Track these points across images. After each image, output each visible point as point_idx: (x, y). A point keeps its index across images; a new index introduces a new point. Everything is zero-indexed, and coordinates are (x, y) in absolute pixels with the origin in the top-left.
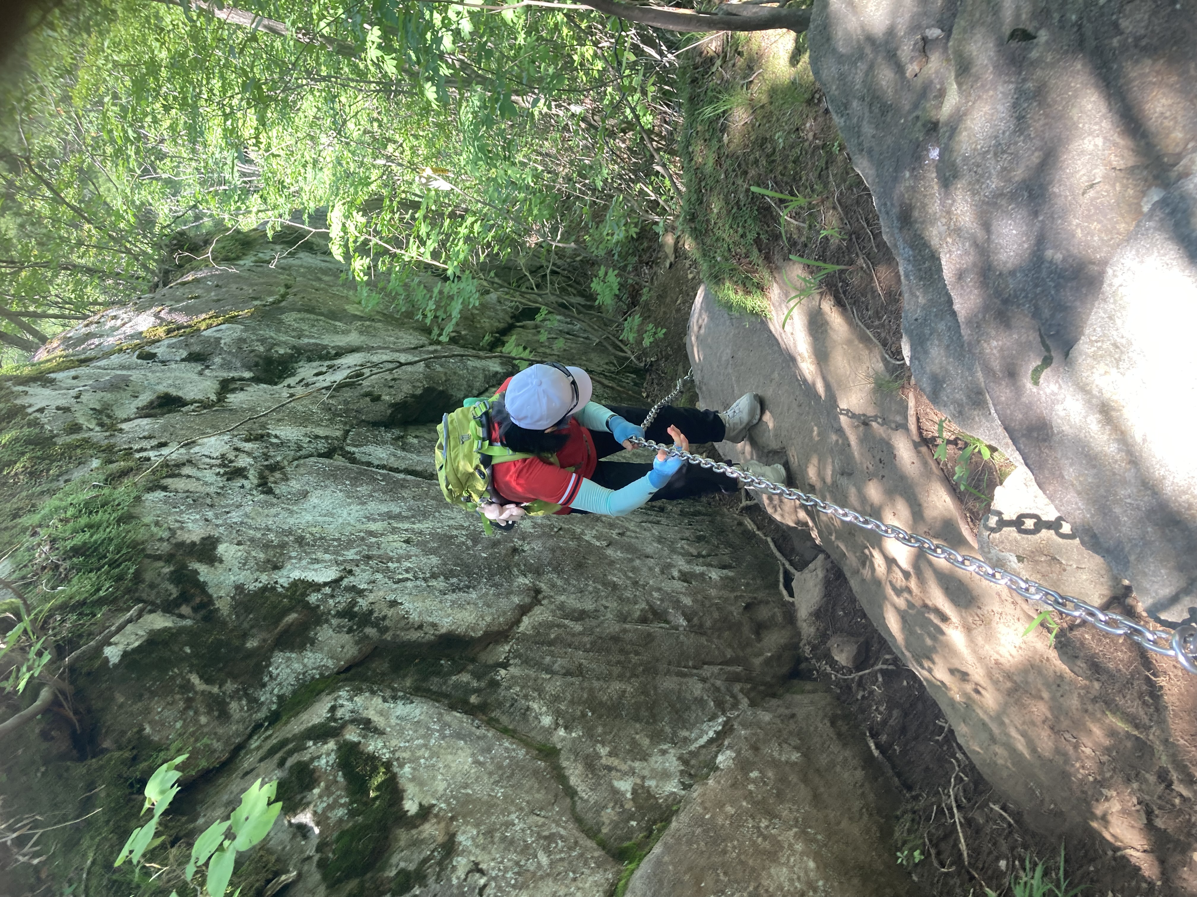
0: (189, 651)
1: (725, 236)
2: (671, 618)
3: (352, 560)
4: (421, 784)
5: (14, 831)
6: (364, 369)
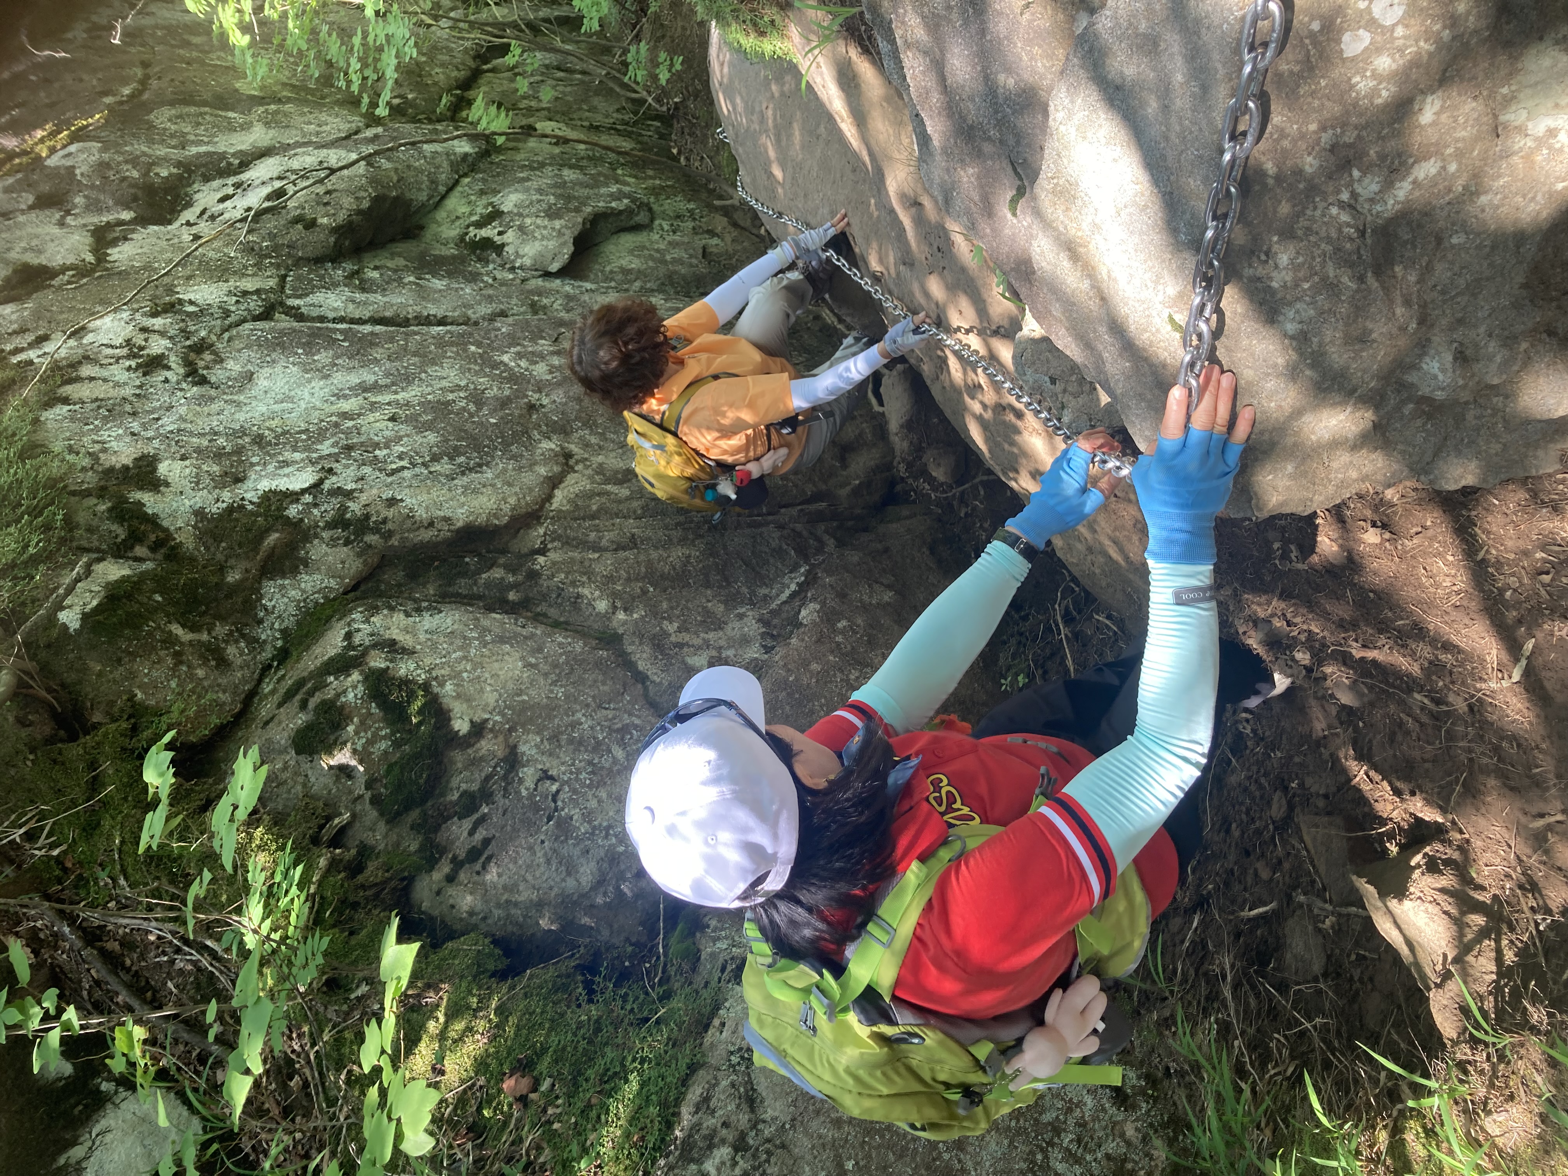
0: (159, 598)
3: (329, 455)
4: (468, 700)
5: (20, 827)
6: (284, 184)
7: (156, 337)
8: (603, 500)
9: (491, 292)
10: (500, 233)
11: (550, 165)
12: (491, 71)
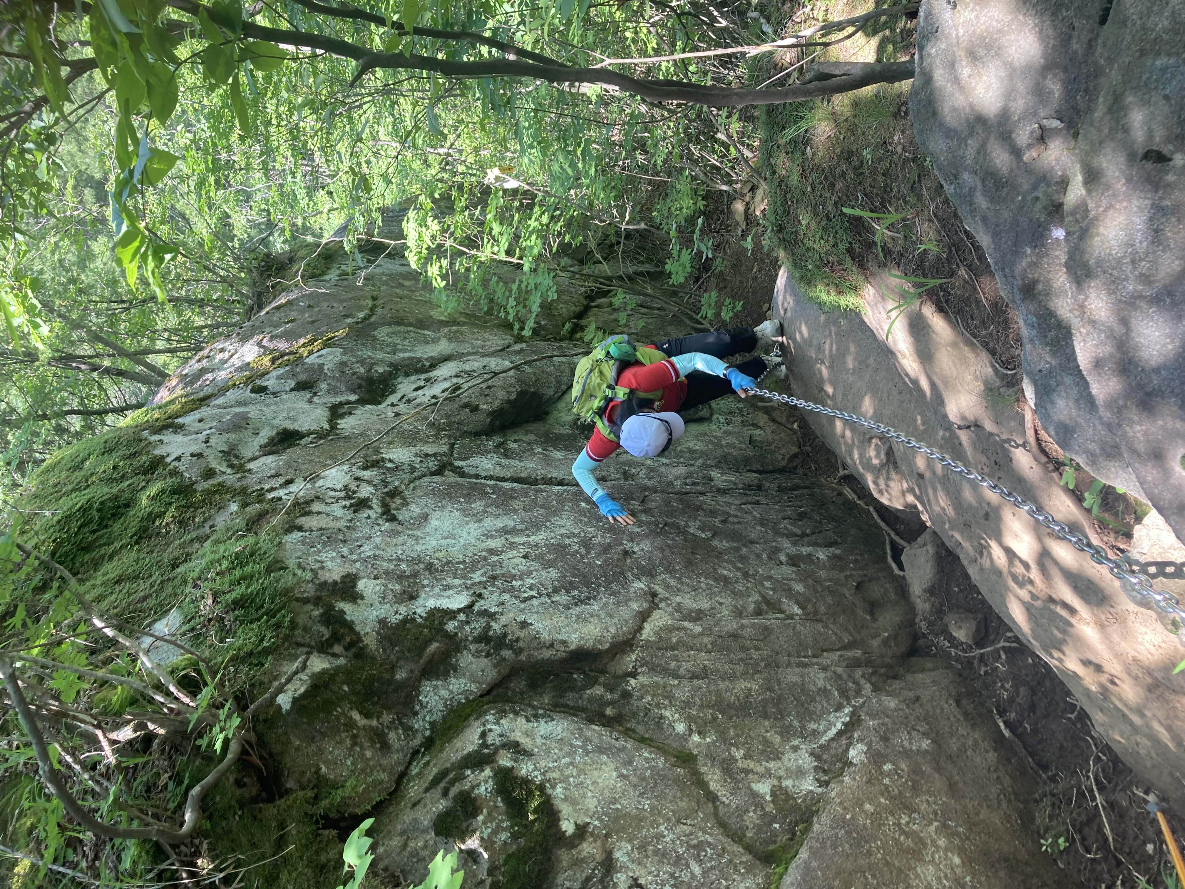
0: (346, 688)
1: (816, 246)
2: (785, 607)
3: (480, 583)
4: (574, 803)
5: (221, 871)
6: (460, 381)
7: (364, 484)
8: (681, 634)
12: (597, 307)
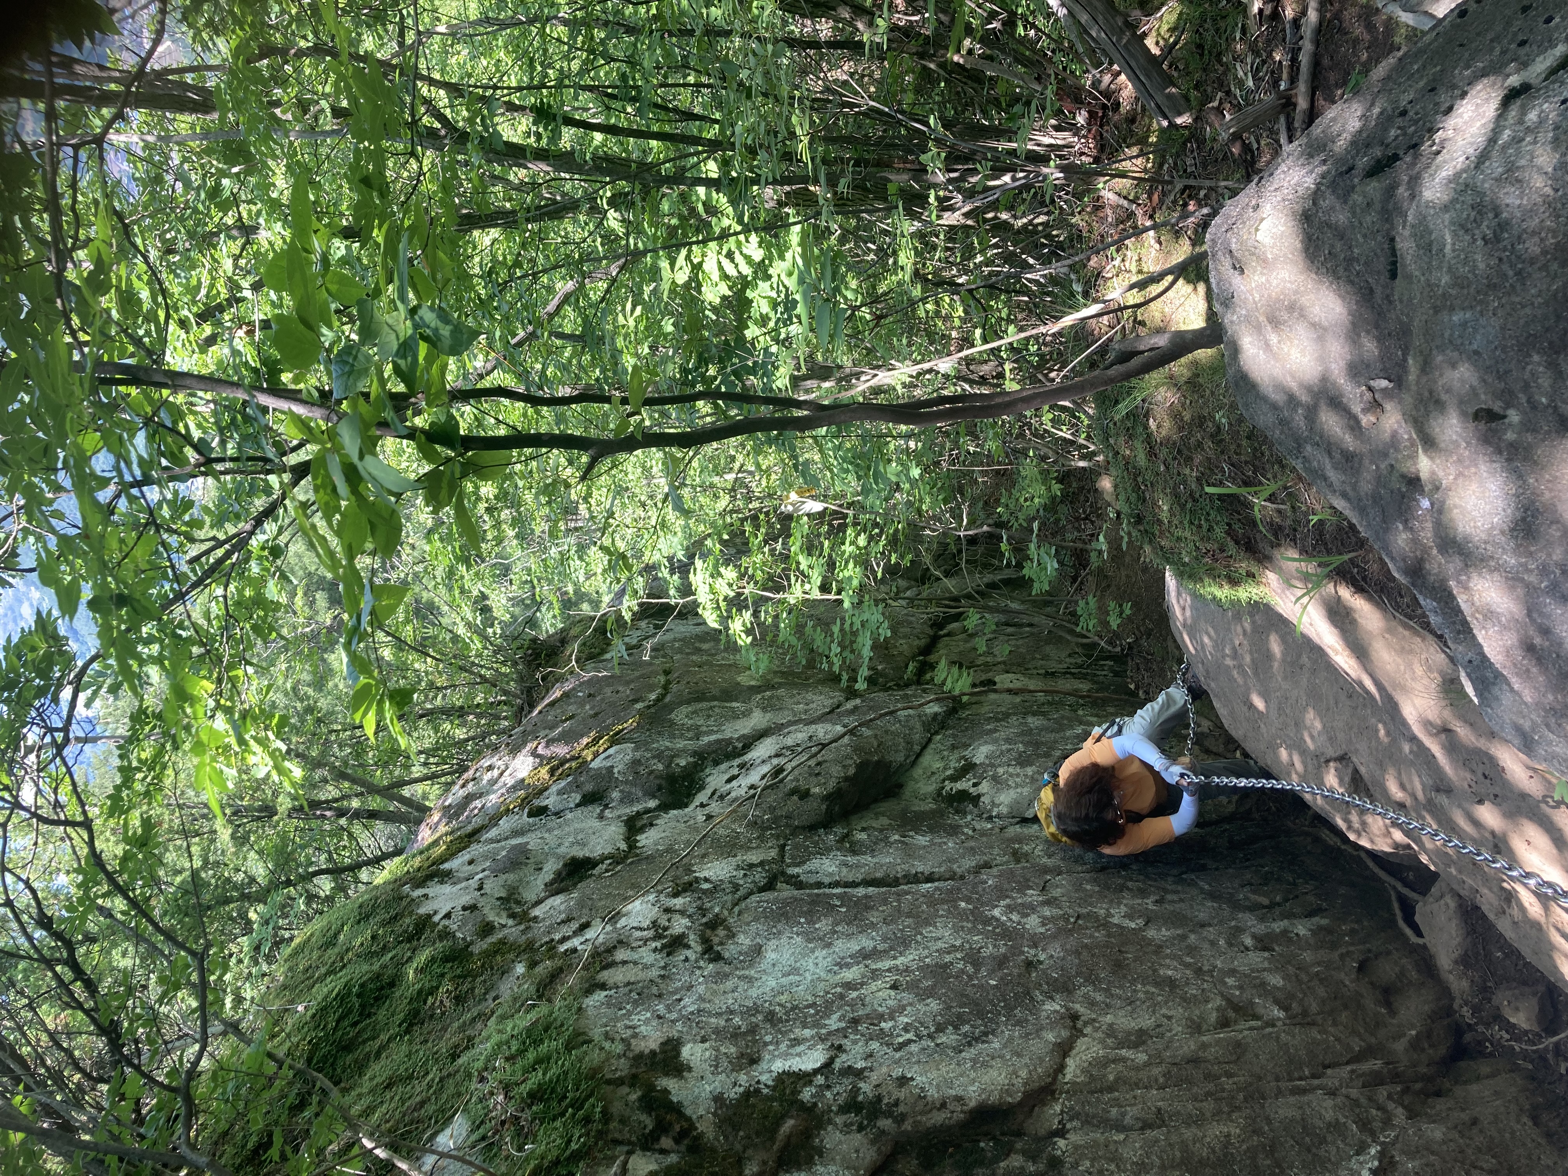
2: (1261, 1011)
3: (837, 1030)
6: (782, 761)
7: (677, 916)
8: (1120, 1067)
9: (972, 844)
10: (975, 785)
11: (1015, 714)
12: (948, 635)
